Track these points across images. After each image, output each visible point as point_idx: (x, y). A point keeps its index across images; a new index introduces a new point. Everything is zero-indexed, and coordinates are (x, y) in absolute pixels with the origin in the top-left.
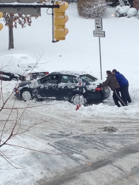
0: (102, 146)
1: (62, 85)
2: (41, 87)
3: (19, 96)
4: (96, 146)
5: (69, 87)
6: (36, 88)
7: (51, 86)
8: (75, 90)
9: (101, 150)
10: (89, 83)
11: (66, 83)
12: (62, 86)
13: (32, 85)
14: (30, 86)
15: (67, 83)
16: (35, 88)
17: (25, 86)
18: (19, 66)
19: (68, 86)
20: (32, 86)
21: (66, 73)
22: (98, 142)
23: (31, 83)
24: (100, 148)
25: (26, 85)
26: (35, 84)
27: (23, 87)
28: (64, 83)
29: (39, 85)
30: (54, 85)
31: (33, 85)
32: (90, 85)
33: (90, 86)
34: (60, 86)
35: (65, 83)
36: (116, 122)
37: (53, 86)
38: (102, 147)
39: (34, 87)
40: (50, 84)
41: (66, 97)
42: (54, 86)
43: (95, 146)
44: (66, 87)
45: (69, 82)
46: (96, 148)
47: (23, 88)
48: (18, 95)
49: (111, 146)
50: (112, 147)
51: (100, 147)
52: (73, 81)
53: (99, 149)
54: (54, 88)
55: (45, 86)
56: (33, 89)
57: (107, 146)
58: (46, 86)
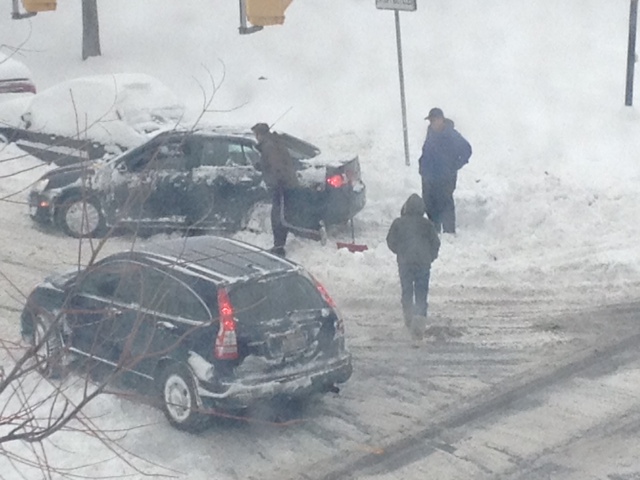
0: (416, 385)
1: (206, 172)
2: (130, 182)
3: (52, 219)
4: (395, 388)
5: (232, 180)
6: (112, 187)
7: (168, 177)
8: (253, 188)
9: (412, 402)
10: (301, 164)
11: (219, 165)
12: (207, 177)
13: (97, 178)
14: (90, 183)
15: (223, 164)
16: (109, 191)
17: (74, 185)
18: (122, 114)
19: (227, 176)
20: (97, 183)
21: (214, 131)
22: (403, 375)
23: (92, 172)
24: (407, 394)
25: (75, 180)
26: (108, 175)
27: (64, 188)
28: (214, 165)
29: (123, 178)
30: (179, 174)
31: (100, 180)
32: (305, 168)
33: (306, 171)
34: (200, 179)
35: (216, 167)
36: (462, 303)
37: (174, 176)
38: (414, 391)
39: (107, 184)
40: (165, 174)
41: (223, 216)
42: (178, 180)
43: (389, 387)
44: (220, 178)
45: (229, 160)
46: (395, 394)
47: (64, 191)
48: (49, 215)
49: (448, 387)
50: (449, 391)
51: (410, 390)
52: (245, 159)
53: (404, 398)
54: (176, 185)
55: (144, 179)
56: (102, 194)
57: (434, 387)
58: (148, 180)
